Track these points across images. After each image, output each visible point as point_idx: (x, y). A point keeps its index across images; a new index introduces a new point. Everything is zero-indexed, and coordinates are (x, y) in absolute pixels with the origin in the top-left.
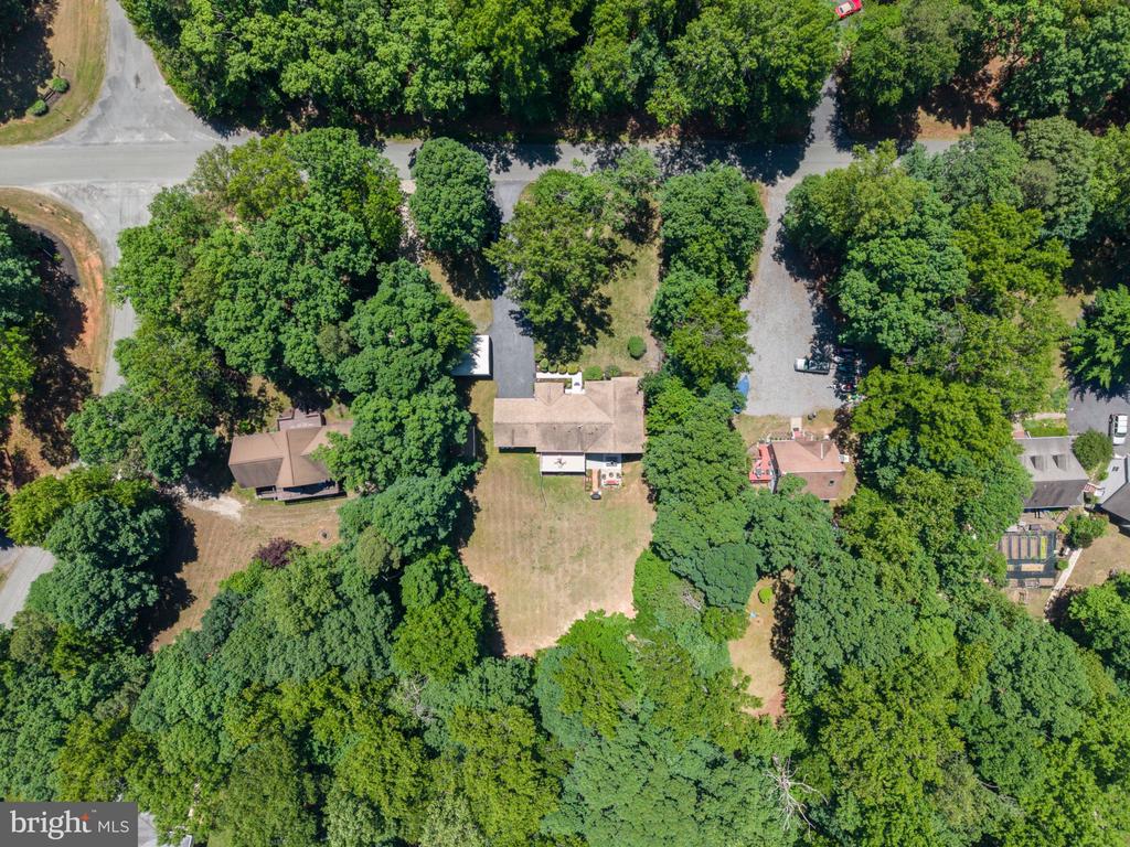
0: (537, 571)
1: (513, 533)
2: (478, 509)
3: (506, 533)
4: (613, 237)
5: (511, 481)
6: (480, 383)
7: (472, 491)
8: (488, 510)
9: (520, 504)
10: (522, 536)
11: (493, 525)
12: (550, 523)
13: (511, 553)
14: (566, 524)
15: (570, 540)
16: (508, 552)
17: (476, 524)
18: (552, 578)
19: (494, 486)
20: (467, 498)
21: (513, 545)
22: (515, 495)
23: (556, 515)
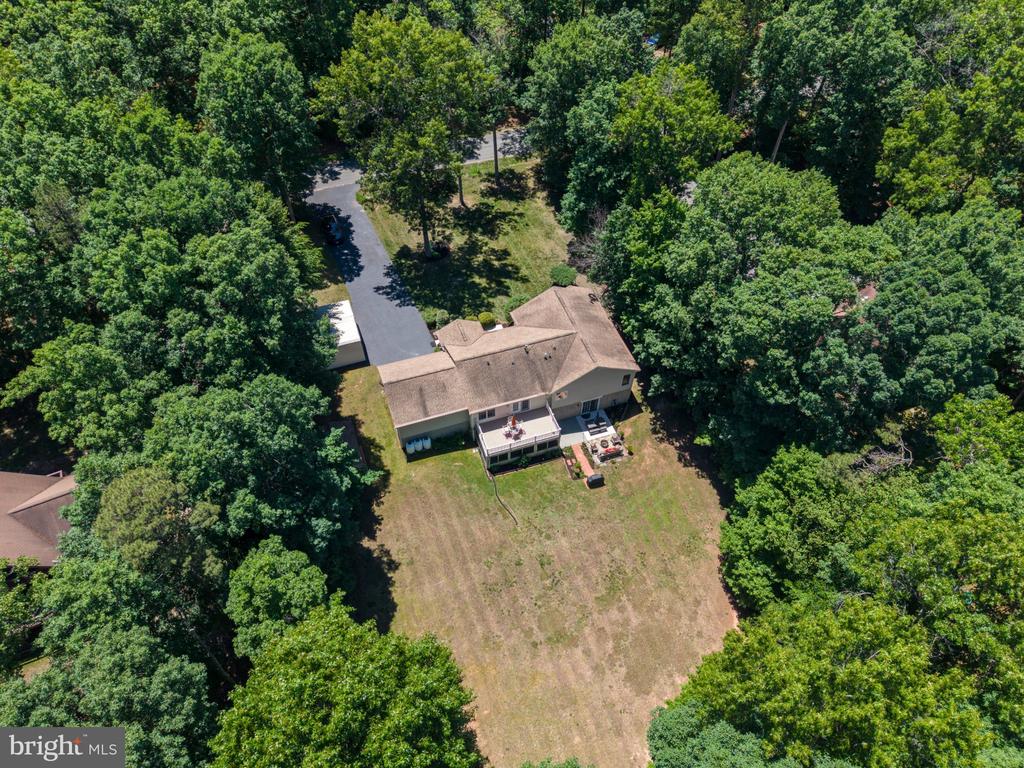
0: (543, 651)
1: (473, 590)
2: (394, 566)
3: (458, 595)
4: (485, 200)
5: (441, 500)
6: (349, 375)
7: (373, 537)
8: (411, 563)
9: (468, 534)
10: (490, 589)
11: (428, 589)
12: (534, 549)
13: (479, 629)
14: (564, 542)
15: (582, 569)
16: (471, 627)
17: (397, 594)
18: (578, 652)
19: (412, 518)
20: (369, 551)
21: (480, 612)
22: (455, 521)
23: (541, 533)
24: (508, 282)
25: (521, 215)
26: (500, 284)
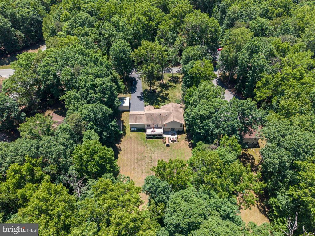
0: (144, 174)
1: (134, 159)
2: (120, 150)
3: (131, 159)
5: (135, 141)
7: (119, 144)
8: (124, 151)
9: (137, 148)
10: (138, 160)
11: (126, 157)
12: (149, 155)
13: (133, 166)
14: (156, 155)
16: (131, 166)
17: (119, 156)
19: (128, 143)
20: (117, 147)
21: (134, 164)
22: (136, 145)
23: (152, 152)
24: (166, 101)
25: (175, 87)
26: (164, 100)
